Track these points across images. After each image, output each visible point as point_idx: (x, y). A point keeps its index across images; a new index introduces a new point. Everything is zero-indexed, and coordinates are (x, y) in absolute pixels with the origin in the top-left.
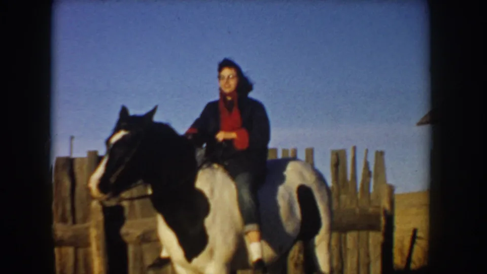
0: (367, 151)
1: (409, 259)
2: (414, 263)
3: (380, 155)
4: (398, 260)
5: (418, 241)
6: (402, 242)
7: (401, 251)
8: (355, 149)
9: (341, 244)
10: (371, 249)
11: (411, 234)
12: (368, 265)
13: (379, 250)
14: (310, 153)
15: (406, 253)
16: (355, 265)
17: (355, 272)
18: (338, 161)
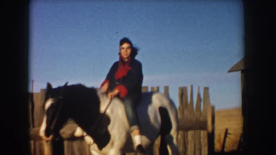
0: (199, 87)
1: (223, 146)
2: (227, 148)
3: (206, 89)
4: (217, 146)
5: (228, 136)
6: (219, 135)
7: (219, 141)
8: (192, 86)
9: (185, 138)
10: (202, 140)
11: (224, 131)
12: (200, 149)
13: (206, 141)
14: (167, 89)
15: (222, 142)
16: (193, 150)
17: (193, 154)
18: (183, 93)
